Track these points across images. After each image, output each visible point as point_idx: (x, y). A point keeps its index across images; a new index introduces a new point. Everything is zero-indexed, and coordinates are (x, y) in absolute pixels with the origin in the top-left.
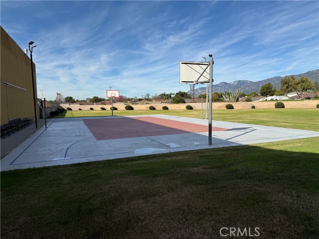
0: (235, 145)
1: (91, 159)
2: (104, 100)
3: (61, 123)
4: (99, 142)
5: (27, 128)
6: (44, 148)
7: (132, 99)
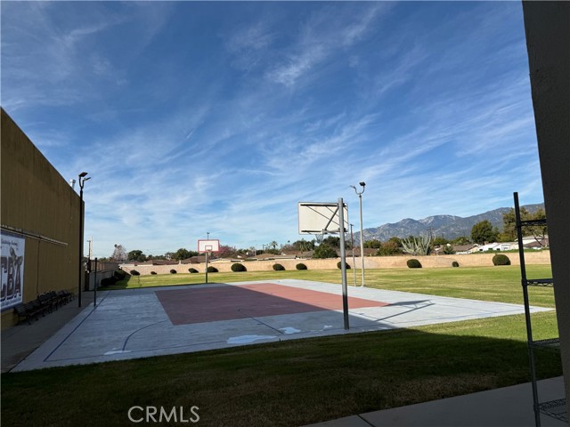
0: (386, 328)
1: (160, 352)
2: (196, 254)
3: (120, 298)
4: (176, 328)
5: (64, 307)
6: (92, 338)
7: (246, 251)
